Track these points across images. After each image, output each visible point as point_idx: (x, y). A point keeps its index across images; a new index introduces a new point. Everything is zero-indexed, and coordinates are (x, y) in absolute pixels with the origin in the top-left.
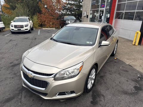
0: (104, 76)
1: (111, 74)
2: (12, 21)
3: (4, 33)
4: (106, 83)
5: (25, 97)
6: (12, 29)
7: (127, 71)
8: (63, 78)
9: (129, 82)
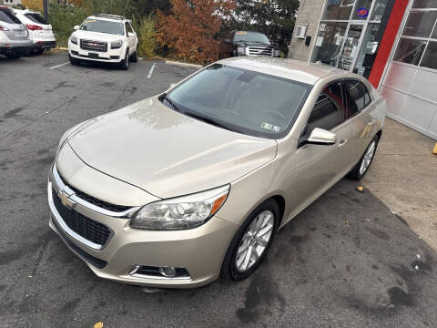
0: (307, 237)
1: (329, 237)
2: (76, 27)
3: (51, 59)
4: (303, 261)
5: (50, 259)
6: (72, 52)
7: (384, 236)
8: (157, 226)
9: (377, 272)
